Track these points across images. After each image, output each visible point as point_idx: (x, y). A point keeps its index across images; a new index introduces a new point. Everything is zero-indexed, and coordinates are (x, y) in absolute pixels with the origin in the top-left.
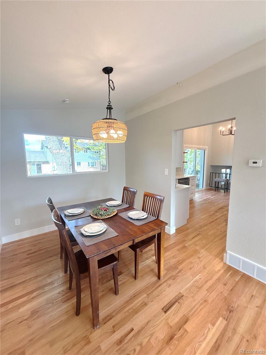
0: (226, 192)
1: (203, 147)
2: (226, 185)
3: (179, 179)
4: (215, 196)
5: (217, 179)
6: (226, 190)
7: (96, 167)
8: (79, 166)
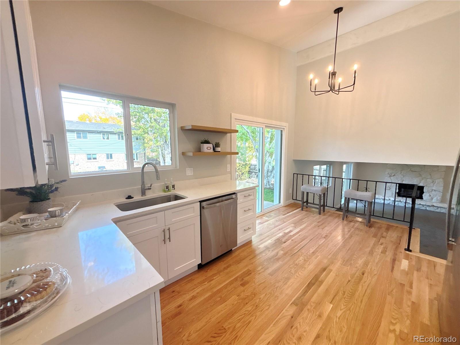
0: (322, 211)
1: (278, 123)
2: (322, 198)
3: (201, 202)
4: (302, 227)
5: (304, 188)
6: (322, 207)
7: (138, 160)
8: (110, 160)
